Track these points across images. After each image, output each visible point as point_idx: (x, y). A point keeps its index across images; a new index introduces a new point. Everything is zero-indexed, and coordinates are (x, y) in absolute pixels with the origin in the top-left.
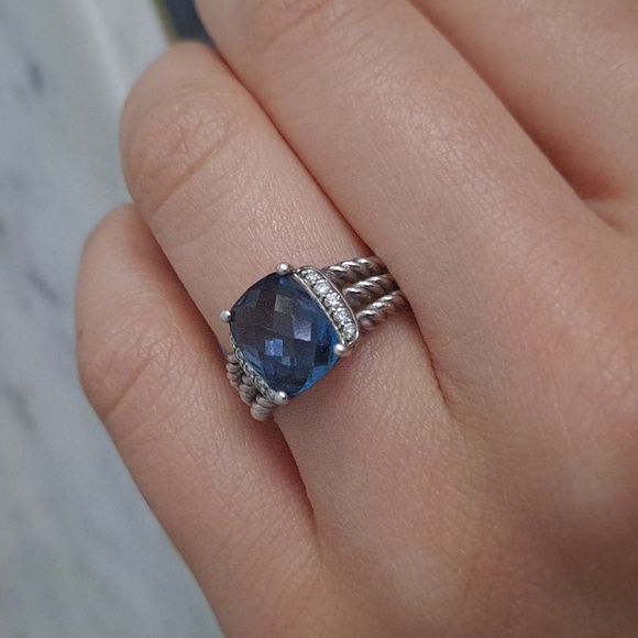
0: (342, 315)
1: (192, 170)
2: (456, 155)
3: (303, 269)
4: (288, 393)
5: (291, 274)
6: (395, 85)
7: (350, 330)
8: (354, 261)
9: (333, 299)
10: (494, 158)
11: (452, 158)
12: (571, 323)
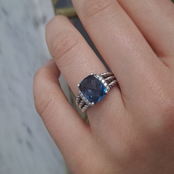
0: (105, 84)
1: (68, 50)
2: (131, 46)
3: (96, 74)
4: (94, 103)
5: (93, 75)
6: (118, 29)
7: (108, 88)
8: (106, 73)
9: (103, 81)
10: (139, 48)
11: (130, 47)
12: (153, 86)
